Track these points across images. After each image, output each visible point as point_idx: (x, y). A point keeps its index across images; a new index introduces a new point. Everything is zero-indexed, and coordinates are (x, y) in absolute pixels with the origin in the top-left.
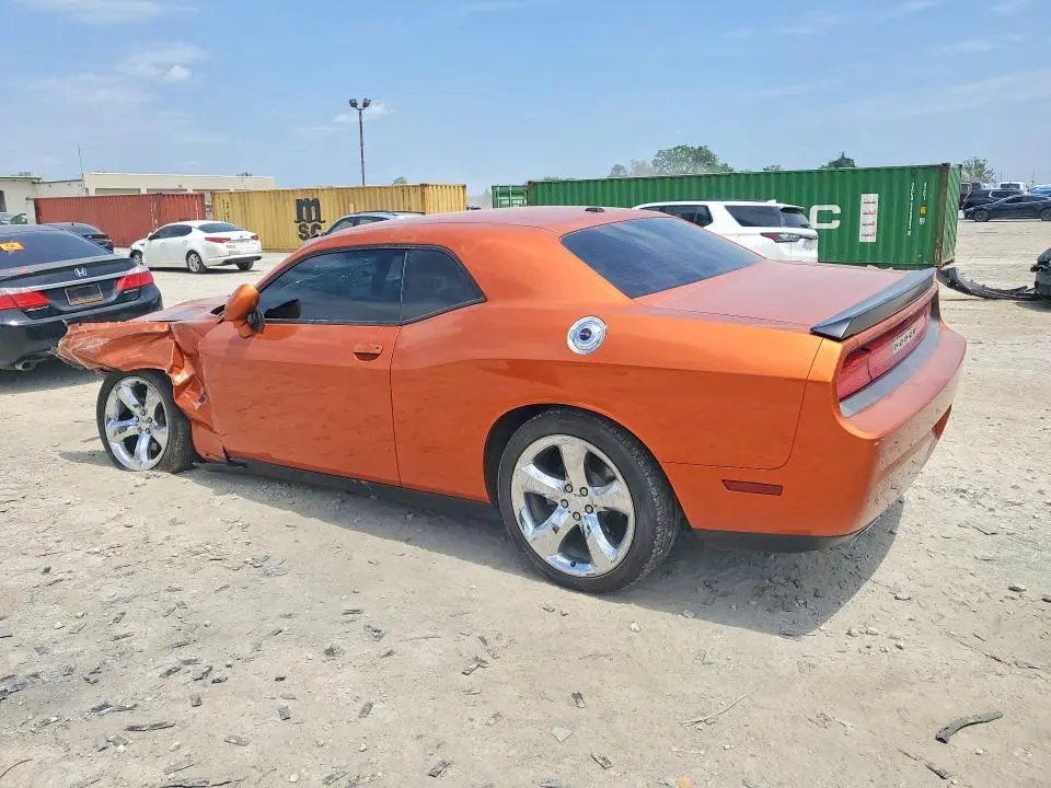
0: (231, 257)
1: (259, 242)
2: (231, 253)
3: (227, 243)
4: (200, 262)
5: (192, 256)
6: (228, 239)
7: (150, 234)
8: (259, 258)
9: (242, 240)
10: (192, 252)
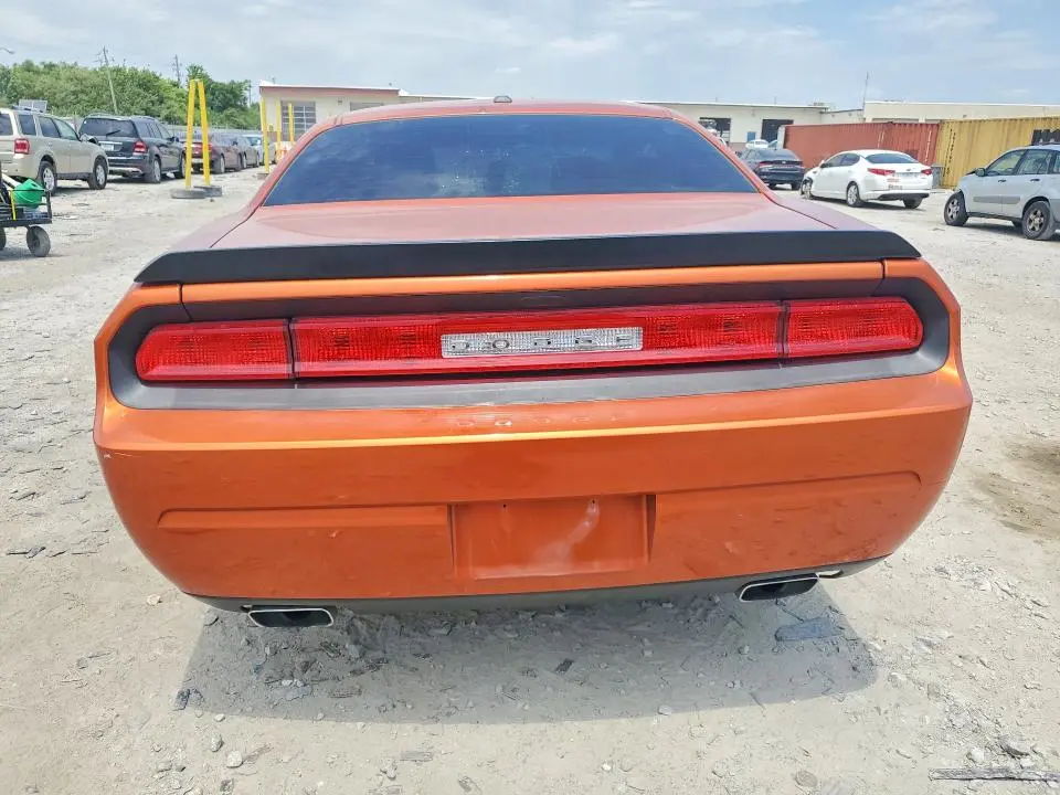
0: (892, 192)
1: (931, 177)
2: (891, 187)
3: (889, 176)
4: (858, 195)
5: (852, 188)
6: (893, 172)
7: (823, 162)
8: (926, 196)
9: (908, 174)
10: (853, 183)
